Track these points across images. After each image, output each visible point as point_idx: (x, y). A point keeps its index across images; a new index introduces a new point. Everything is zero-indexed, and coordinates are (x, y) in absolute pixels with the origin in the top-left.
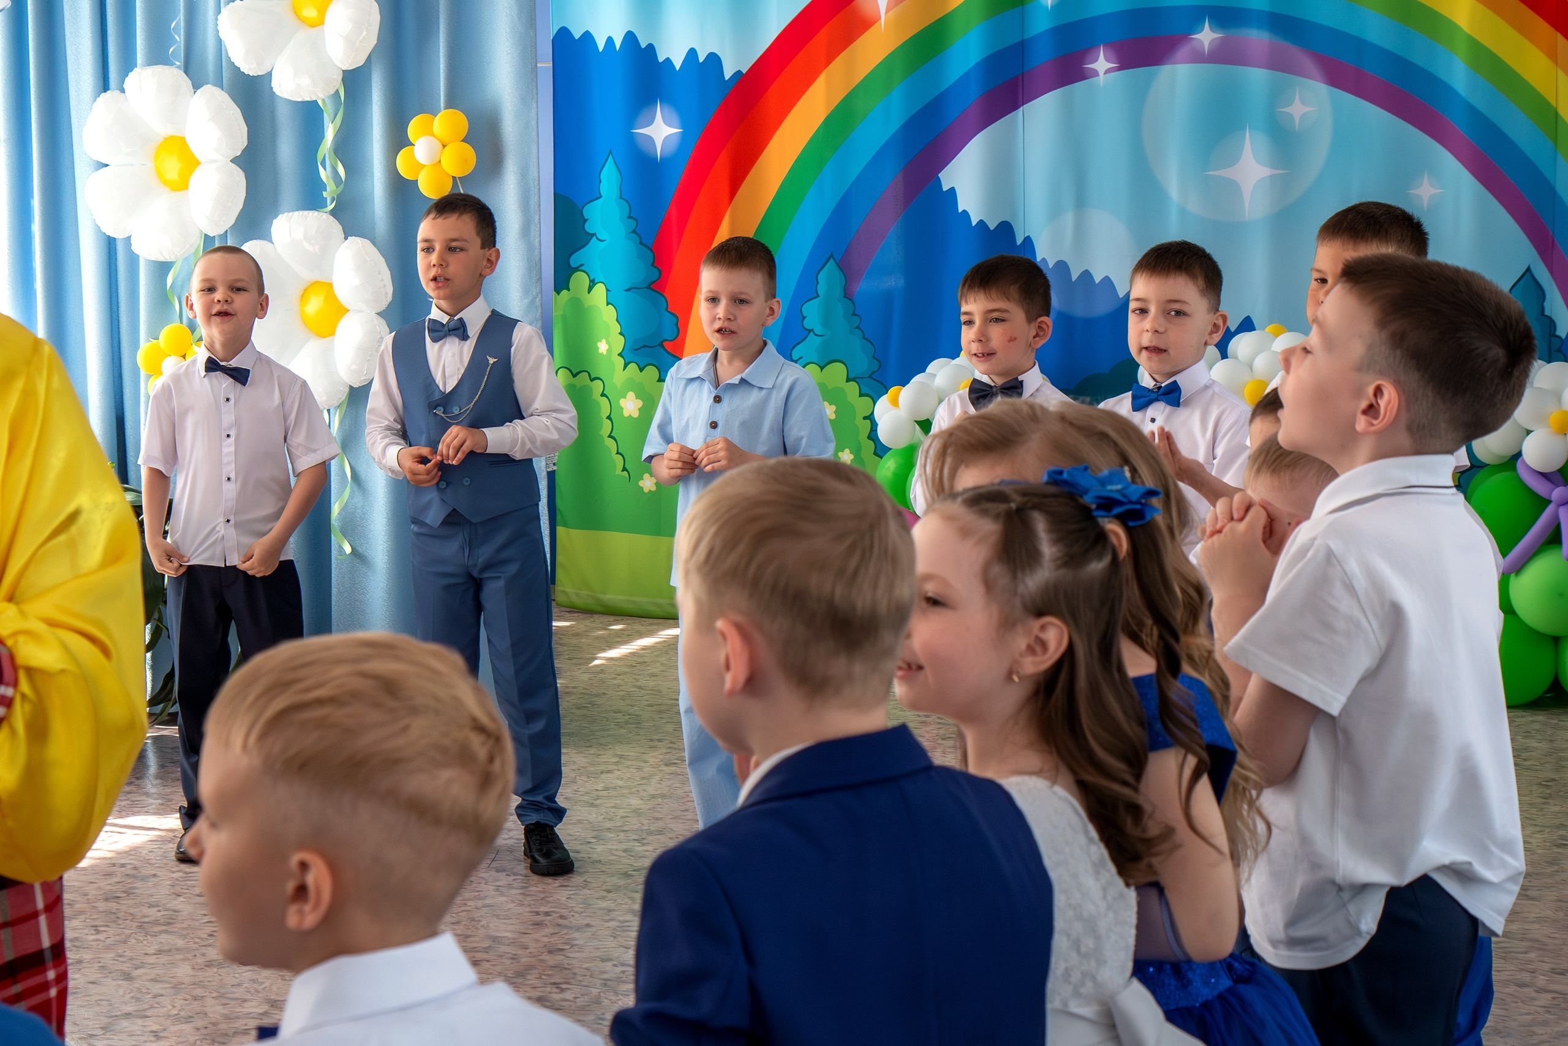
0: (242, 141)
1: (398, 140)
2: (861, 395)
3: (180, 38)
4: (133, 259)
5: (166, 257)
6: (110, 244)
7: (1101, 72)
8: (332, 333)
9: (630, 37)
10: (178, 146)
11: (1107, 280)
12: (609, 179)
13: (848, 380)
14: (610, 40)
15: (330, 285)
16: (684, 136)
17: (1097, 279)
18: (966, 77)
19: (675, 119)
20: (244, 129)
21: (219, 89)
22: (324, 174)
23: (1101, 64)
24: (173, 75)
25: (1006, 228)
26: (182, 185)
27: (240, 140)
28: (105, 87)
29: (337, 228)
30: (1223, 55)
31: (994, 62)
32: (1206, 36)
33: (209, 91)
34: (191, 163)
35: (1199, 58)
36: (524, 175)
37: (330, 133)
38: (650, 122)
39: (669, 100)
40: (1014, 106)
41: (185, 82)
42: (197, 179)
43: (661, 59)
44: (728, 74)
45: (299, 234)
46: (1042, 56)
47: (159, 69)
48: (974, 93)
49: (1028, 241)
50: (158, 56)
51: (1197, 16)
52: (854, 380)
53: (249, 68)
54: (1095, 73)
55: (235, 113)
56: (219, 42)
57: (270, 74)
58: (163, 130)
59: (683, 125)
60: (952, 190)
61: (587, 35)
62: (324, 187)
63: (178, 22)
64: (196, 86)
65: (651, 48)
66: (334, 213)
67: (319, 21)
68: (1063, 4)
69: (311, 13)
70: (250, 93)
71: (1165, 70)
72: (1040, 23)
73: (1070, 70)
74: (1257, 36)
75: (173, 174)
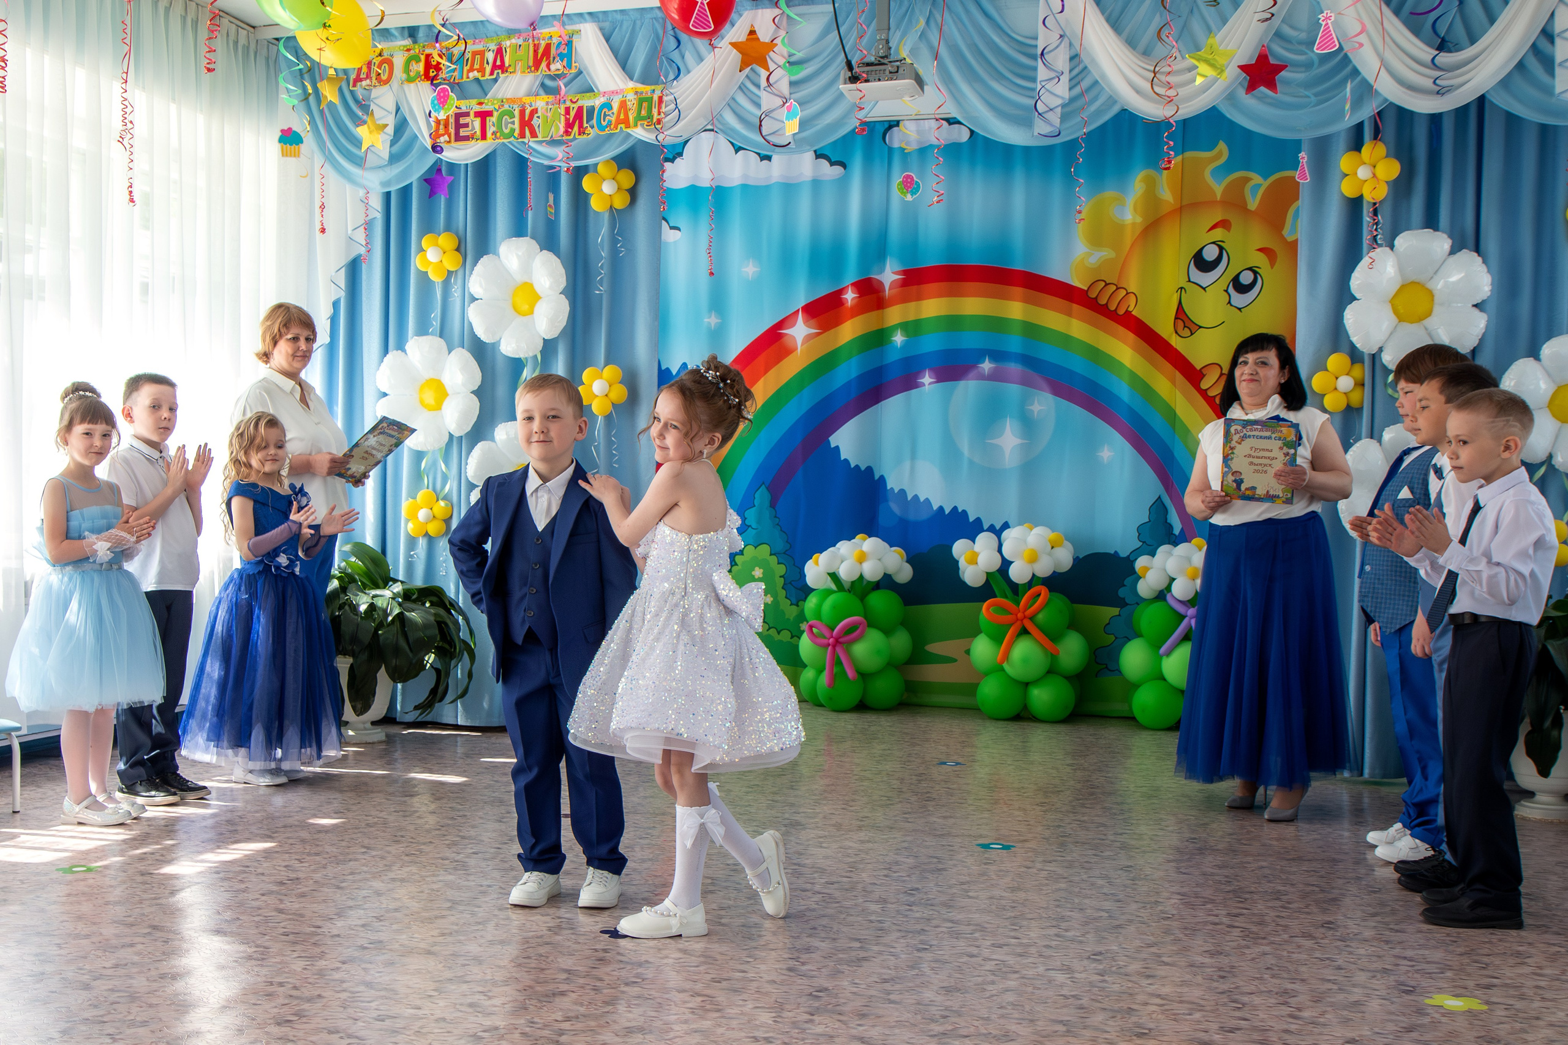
0: (478, 382)
2: (779, 563)
3: (438, 321)
5: (426, 448)
7: (927, 383)
10: (436, 384)
11: (927, 501)
13: (771, 555)
17: (922, 499)
18: (848, 384)
20: (479, 374)
21: (465, 351)
23: (927, 379)
24: (434, 341)
25: (870, 470)
26: (438, 407)
27: (476, 380)
30: (997, 376)
31: (863, 377)
32: (986, 366)
34: (444, 395)
35: (981, 377)
40: (878, 402)
41: (445, 345)
42: (447, 404)
46: (893, 375)
47: (425, 338)
48: (853, 394)
49: (883, 477)
50: (423, 331)
51: (982, 354)
52: (774, 554)
53: (484, 337)
54: (923, 385)
55: (474, 366)
57: (498, 342)
58: (428, 375)
60: (837, 447)
63: (436, 312)
64: (450, 349)
67: (532, 313)
68: (906, 345)
69: (525, 307)
70: (482, 354)
71: (962, 384)
72: (894, 356)
73: (908, 382)
74: (1014, 367)
75: (430, 401)
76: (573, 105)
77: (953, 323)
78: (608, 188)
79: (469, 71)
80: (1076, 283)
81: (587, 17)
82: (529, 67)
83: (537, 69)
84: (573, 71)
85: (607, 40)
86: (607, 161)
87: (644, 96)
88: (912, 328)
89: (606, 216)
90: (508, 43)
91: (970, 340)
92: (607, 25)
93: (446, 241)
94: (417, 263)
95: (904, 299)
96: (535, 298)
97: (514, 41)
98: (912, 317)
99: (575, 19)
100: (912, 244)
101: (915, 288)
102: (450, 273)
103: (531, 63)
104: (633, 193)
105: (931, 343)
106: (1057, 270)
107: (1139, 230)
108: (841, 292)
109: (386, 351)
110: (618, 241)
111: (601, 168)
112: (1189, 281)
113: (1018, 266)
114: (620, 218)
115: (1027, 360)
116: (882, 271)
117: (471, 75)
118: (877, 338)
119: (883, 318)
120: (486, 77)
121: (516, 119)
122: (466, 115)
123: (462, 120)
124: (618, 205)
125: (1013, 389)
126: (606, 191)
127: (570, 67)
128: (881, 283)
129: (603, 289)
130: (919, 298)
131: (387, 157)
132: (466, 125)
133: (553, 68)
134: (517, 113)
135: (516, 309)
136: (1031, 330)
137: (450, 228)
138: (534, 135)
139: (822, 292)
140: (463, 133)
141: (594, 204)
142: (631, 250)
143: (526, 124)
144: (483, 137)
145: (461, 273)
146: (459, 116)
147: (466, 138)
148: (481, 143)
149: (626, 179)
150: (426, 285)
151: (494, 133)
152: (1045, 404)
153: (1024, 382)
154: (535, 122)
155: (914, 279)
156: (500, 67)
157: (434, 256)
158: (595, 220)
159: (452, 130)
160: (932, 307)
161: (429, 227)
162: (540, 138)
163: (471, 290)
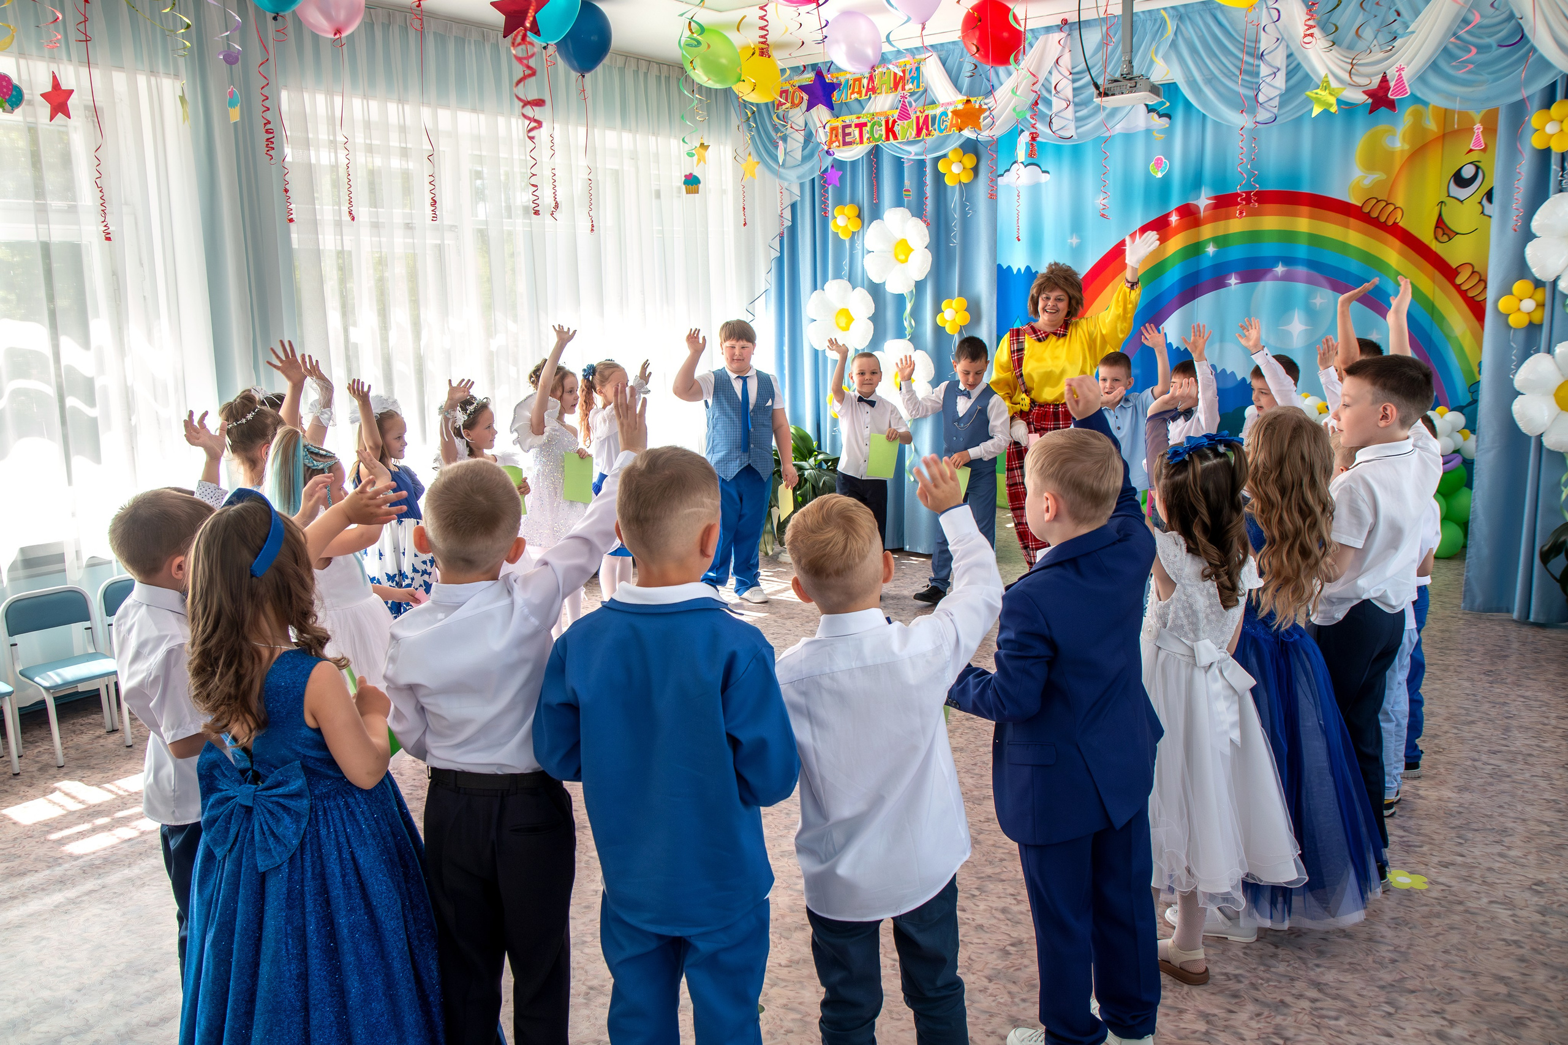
0: (872, 310)
1: (938, 310)
3: (847, 268)
6: (816, 352)
7: (1233, 284)
9: (1028, 268)
10: (846, 312)
11: (1233, 373)
14: (1019, 270)
17: (1228, 372)
18: (1171, 286)
20: (873, 305)
21: (863, 289)
22: (906, 324)
23: (1233, 280)
24: (844, 283)
26: (847, 328)
29: (911, 346)
30: (1287, 277)
31: (1184, 280)
32: (1280, 269)
33: (859, 290)
34: (850, 319)
35: (1276, 278)
36: (990, 325)
37: (909, 306)
40: (1194, 298)
41: (850, 286)
42: (853, 326)
45: (895, 348)
46: (1206, 277)
47: (839, 281)
48: (1176, 292)
50: (838, 276)
51: (1276, 260)
53: (876, 280)
54: (1230, 285)
55: (869, 299)
56: (863, 269)
57: (885, 283)
58: (840, 306)
61: (1010, 267)
62: (906, 329)
64: (854, 288)
66: (910, 340)
67: (906, 261)
68: (1216, 255)
69: (903, 257)
70: (876, 291)
71: (1261, 285)
72: (1206, 264)
73: (1218, 283)
74: (1301, 270)
75: (843, 324)
76: (921, 115)
77: (1254, 236)
78: (955, 169)
79: (852, 94)
80: (1353, 202)
81: (929, 49)
82: (891, 89)
83: (896, 89)
84: (921, 89)
85: (944, 65)
86: (955, 149)
88: (1221, 241)
89: (958, 187)
90: (877, 72)
91: (1268, 250)
92: (944, 54)
93: (850, 210)
94: (832, 227)
95: (1215, 219)
96: (909, 250)
97: (881, 69)
98: (1221, 233)
99: (921, 50)
100: (1220, 178)
101: (1223, 210)
102: (854, 233)
103: (892, 86)
104: (976, 170)
105: (1236, 253)
106: (1337, 192)
107: (1406, 156)
108: (1168, 214)
109: (815, 288)
110: (967, 206)
111: (950, 155)
112: (1449, 196)
113: (1305, 189)
114: (966, 189)
115: (1312, 264)
116: (1198, 197)
117: (853, 96)
118: (1194, 250)
119: (1198, 234)
120: (863, 97)
121: (883, 128)
122: (850, 126)
123: (847, 131)
124: (965, 180)
125: (1301, 287)
126: (955, 171)
127: (918, 86)
128: (1197, 207)
129: (956, 242)
130: (1227, 217)
131: (799, 158)
132: (850, 134)
133: (907, 87)
134: (883, 123)
135: (897, 259)
136: (1315, 240)
137: (853, 201)
138: (895, 138)
139: (1154, 216)
140: (848, 139)
141: (948, 180)
142: (975, 212)
143: (890, 131)
144: (861, 142)
145: (861, 232)
146: (844, 127)
147: (850, 143)
148: (860, 146)
149: (969, 161)
150: (839, 242)
151: (868, 139)
152: (1324, 297)
153: (1310, 281)
154: (896, 128)
155: (1224, 203)
156: (872, 90)
157: (841, 221)
158: (949, 192)
159: (840, 138)
160: (1237, 225)
161: (840, 201)
162: (900, 141)
163: (866, 246)
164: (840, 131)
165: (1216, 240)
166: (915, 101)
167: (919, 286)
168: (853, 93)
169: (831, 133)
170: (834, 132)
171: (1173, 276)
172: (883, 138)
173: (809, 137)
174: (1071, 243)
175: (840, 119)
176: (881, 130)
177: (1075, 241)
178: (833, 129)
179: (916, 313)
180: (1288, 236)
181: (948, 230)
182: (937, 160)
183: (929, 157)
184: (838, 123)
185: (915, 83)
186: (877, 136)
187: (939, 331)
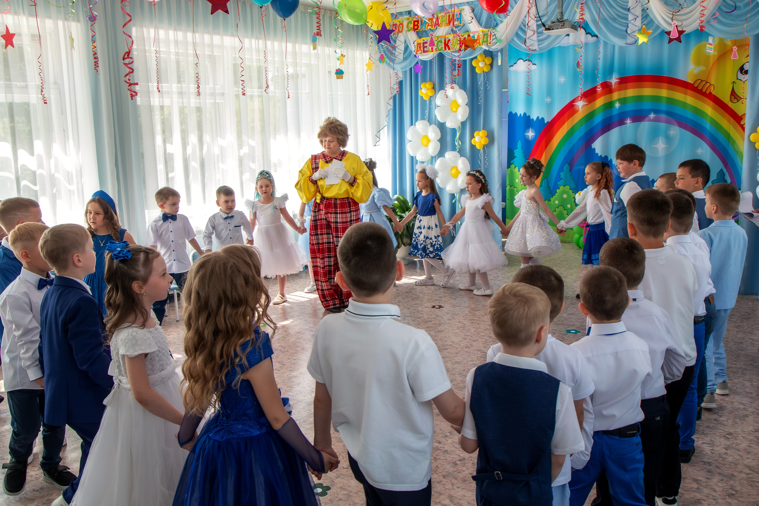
1: (472, 137)
2: (573, 193)
3: (427, 114)
4: (417, 161)
5: (424, 161)
6: (412, 157)
7: (628, 123)
8: (457, 177)
9: (525, 114)
10: (426, 137)
12: (519, 144)
14: (520, 114)
15: (457, 167)
16: (536, 135)
18: (598, 123)
19: (534, 131)
20: (440, 134)
21: (435, 126)
22: (456, 144)
23: (628, 121)
24: (426, 122)
25: (606, 157)
26: (427, 146)
27: (439, 136)
28: (412, 125)
29: (459, 155)
30: (656, 120)
31: (604, 120)
32: (652, 116)
33: (433, 125)
34: (429, 141)
35: (650, 120)
36: (498, 144)
37: (458, 135)
38: (528, 132)
39: (533, 128)
40: (609, 130)
41: (428, 124)
42: (430, 144)
43: (531, 119)
44: (546, 122)
45: (451, 156)
46: (615, 119)
47: (423, 121)
48: (601, 127)
49: (611, 160)
50: (423, 118)
51: (650, 111)
52: (571, 189)
53: (441, 121)
54: (627, 123)
55: (438, 130)
56: (435, 116)
57: (445, 122)
58: (423, 134)
59: (536, 133)
60: (594, 148)
61: (516, 113)
62: (456, 146)
63: (427, 111)
64: (430, 125)
65: (529, 116)
66: (458, 152)
67: (457, 111)
68: (620, 108)
69: (454, 109)
70: (442, 126)
71: (643, 123)
72: (615, 112)
73: (621, 122)
74: (663, 116)
75: (425, 143)
76: (462, 37)
77: (639, 99)
78: (481, 65)
80: (689, 81)
81: (466, 4)
82: (447, 24)
83: (450, 24)
84: (462, 24)
86: (480, 55)
87: (485, 33)
89: (482, 74)
90: (440, 15)
91: (646, 106)
92: (473, 6)
93: (429, 85)
94: (420, 94)
95: (620, 89)
96: (459, 106)
97: (442, 14)
98: (622, 97)
99: (462, 5)
100: (623, 67)
101: (624, 85)
102: (431, 97)
103: (448, 22)
104: (491, 65)
105: (630, 107)
106: (681, 76)
107: (715, 59)
108: (596, 87)
110: (487, 83)
111: (478, 57)
112: (737, 79)
113: (666, 75)
114: (487, 75)
115: (669, 113)
116: (611, 78)
117: (428, 28)
118: (609, 105)
119: (611, 97)
120: (433, 28)
121: (443, 44)
122: (426, 43)
123: (425, 45)
124: (486, 70)
125: (663, 125)
126: (481, 66)
127: (460, 23)
128: (611, 83)
129: (482, 102)
130: (626, 89)
131: (402, 59)
132: (426, 47)
133: (455, 23)
134: (443, 41)
135: (452, 110)
136: (670, 101)
137: (430, 80)
138: (449, 49)
139: (589, 87)
140: (425, 49)
141: (477, 71)
142: (491, 86)
143: (446, 45)
144: (432, 51)
145: (434, 96)
146: (424, 43)
147: (427, 51)
148: (432, 53)
149: (488, 61)
150: (423, 101)
151: (436, 49)
152: (675, 131)
153: (668, 122)
154: (450, 44)
155: (624, 81)
156: (437, 24)
157: (424, 91)
158: (478, 75)
159: (422, 49)
160: (631, 92)
161: (424, 81)
162: (451, 50)
163: (436, 103)
164: (422, 45)
165: (621, 101)
166: (459, 30)
167: (463, 124)
168: (428, 26)
169: (418, 46)
170: (419, 46)
171: (599, 119)
172: (443, 49)
173: (407, 48)
174: (547, 101)
175: (422, 39)
176: (442, 45)
177: (548, 100)
178: (418, 44)
179: (462, 138)
180: (656, 99)
181: (478, 95)
182: (472, 60)
183: (468, 58)
184: (421, 41)
185: (459, 21)
186: (440, 48)
187: (473, 147)
